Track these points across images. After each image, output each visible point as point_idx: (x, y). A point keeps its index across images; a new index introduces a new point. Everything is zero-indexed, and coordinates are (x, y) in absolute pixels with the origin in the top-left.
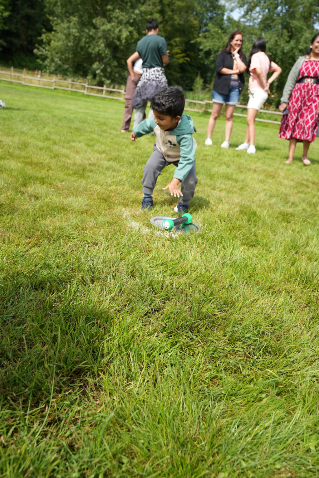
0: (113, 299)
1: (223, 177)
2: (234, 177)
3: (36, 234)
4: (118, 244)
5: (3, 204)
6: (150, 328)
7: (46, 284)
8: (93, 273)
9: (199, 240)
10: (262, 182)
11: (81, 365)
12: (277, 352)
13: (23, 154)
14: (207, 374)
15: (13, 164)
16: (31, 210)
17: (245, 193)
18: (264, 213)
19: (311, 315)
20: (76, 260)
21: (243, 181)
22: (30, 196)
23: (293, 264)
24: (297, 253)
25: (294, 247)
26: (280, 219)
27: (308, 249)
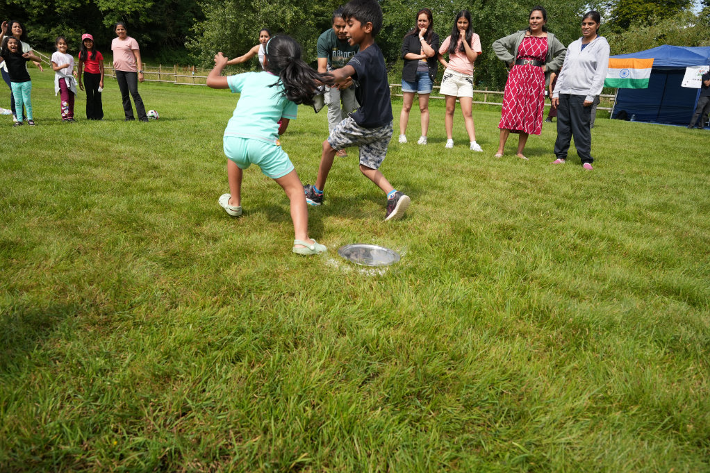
0: (323, 368)
2: (439, 184)
3: (222, 289)
4: (318, 292)
5: (177, 253)
6: (371, 401)
7: (244, 356)
8: (295, 333)
9: (412, 276)
10: (473, 186)
11: (300, 460)
12: (522, 416)
13: (189, 181)
14: (446, 455)
15: (182, 197)
16: (211, 257)
17: (454, 204)
18: (480, 229)
19: (553, 362)
20: (273, 318)
21: (450, 188)
22: (208, 238)
23: (523, 294)
24: (525, 279)
25: (521, 273)
26: (501, 235)
27: (537, 273)
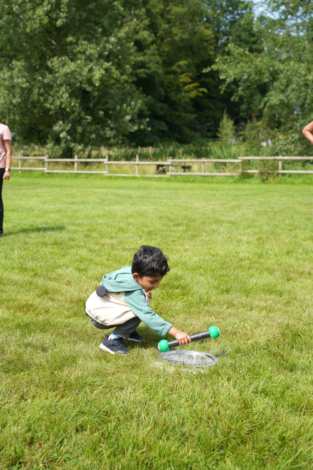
1: (263, 290)
